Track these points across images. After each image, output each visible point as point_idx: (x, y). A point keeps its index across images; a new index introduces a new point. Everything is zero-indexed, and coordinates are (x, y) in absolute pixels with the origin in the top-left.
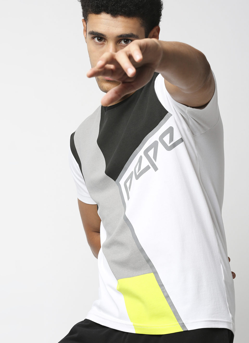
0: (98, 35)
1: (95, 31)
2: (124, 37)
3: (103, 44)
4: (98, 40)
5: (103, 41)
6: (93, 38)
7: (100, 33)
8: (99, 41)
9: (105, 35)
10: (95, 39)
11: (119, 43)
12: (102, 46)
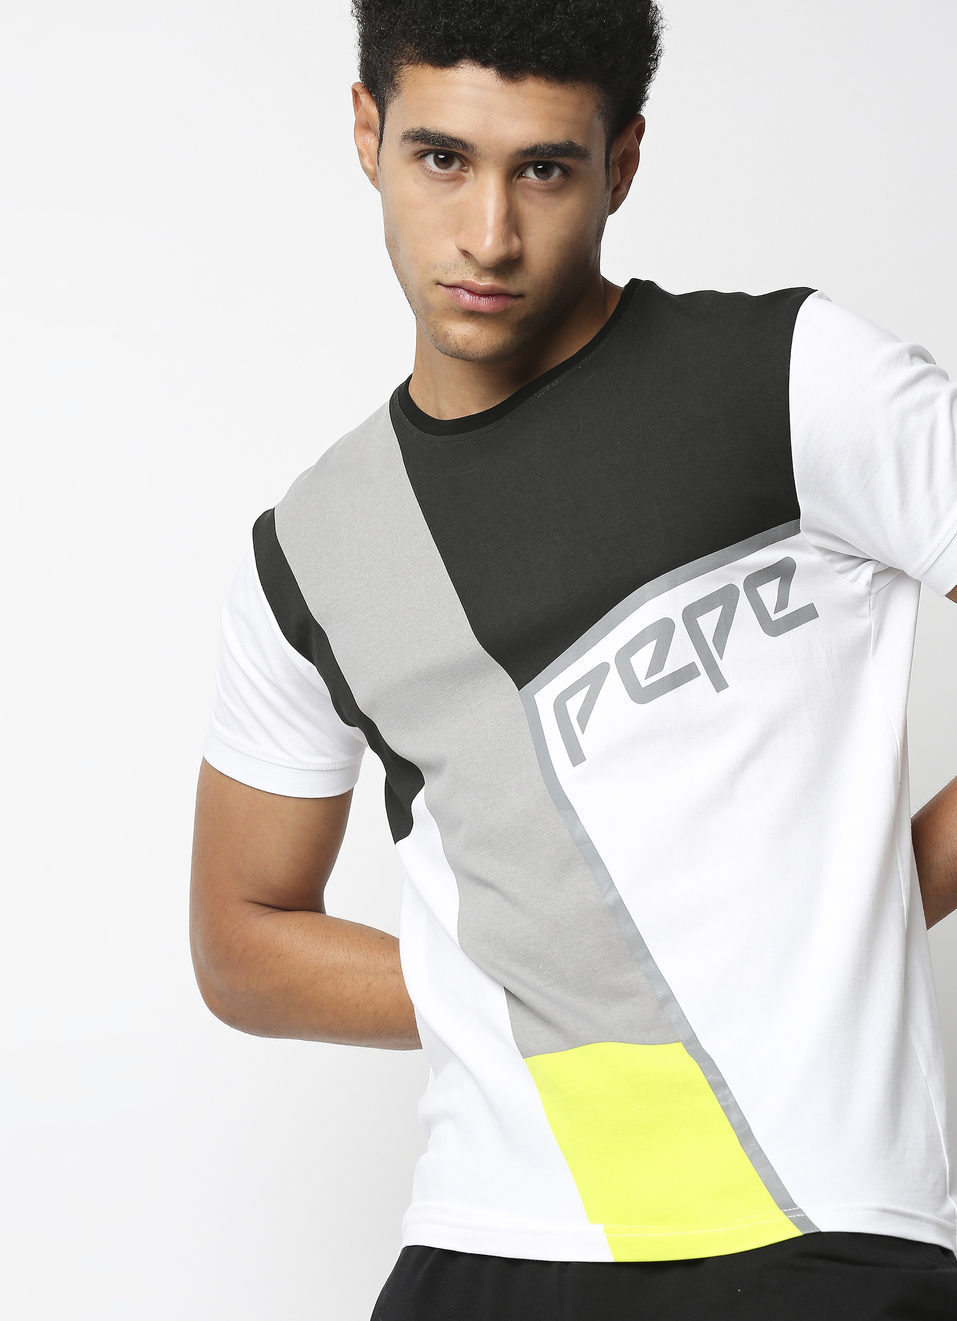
0: (444, 144)
1: (433, 130)
2: (542, 154)
3: (458, 180)
4: (437, 164)
5: (456, 165)
6: (421, 156)
7: (454, 135)
8: (439, 167)
9: (472, 146)
10: (426, 159)
11: (519, 177)
12: (453, 184)
